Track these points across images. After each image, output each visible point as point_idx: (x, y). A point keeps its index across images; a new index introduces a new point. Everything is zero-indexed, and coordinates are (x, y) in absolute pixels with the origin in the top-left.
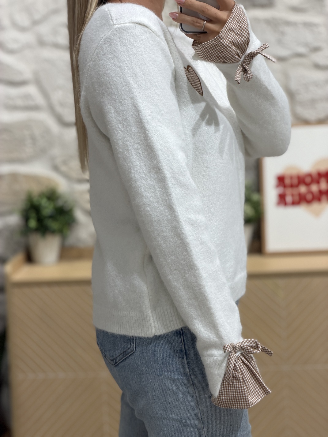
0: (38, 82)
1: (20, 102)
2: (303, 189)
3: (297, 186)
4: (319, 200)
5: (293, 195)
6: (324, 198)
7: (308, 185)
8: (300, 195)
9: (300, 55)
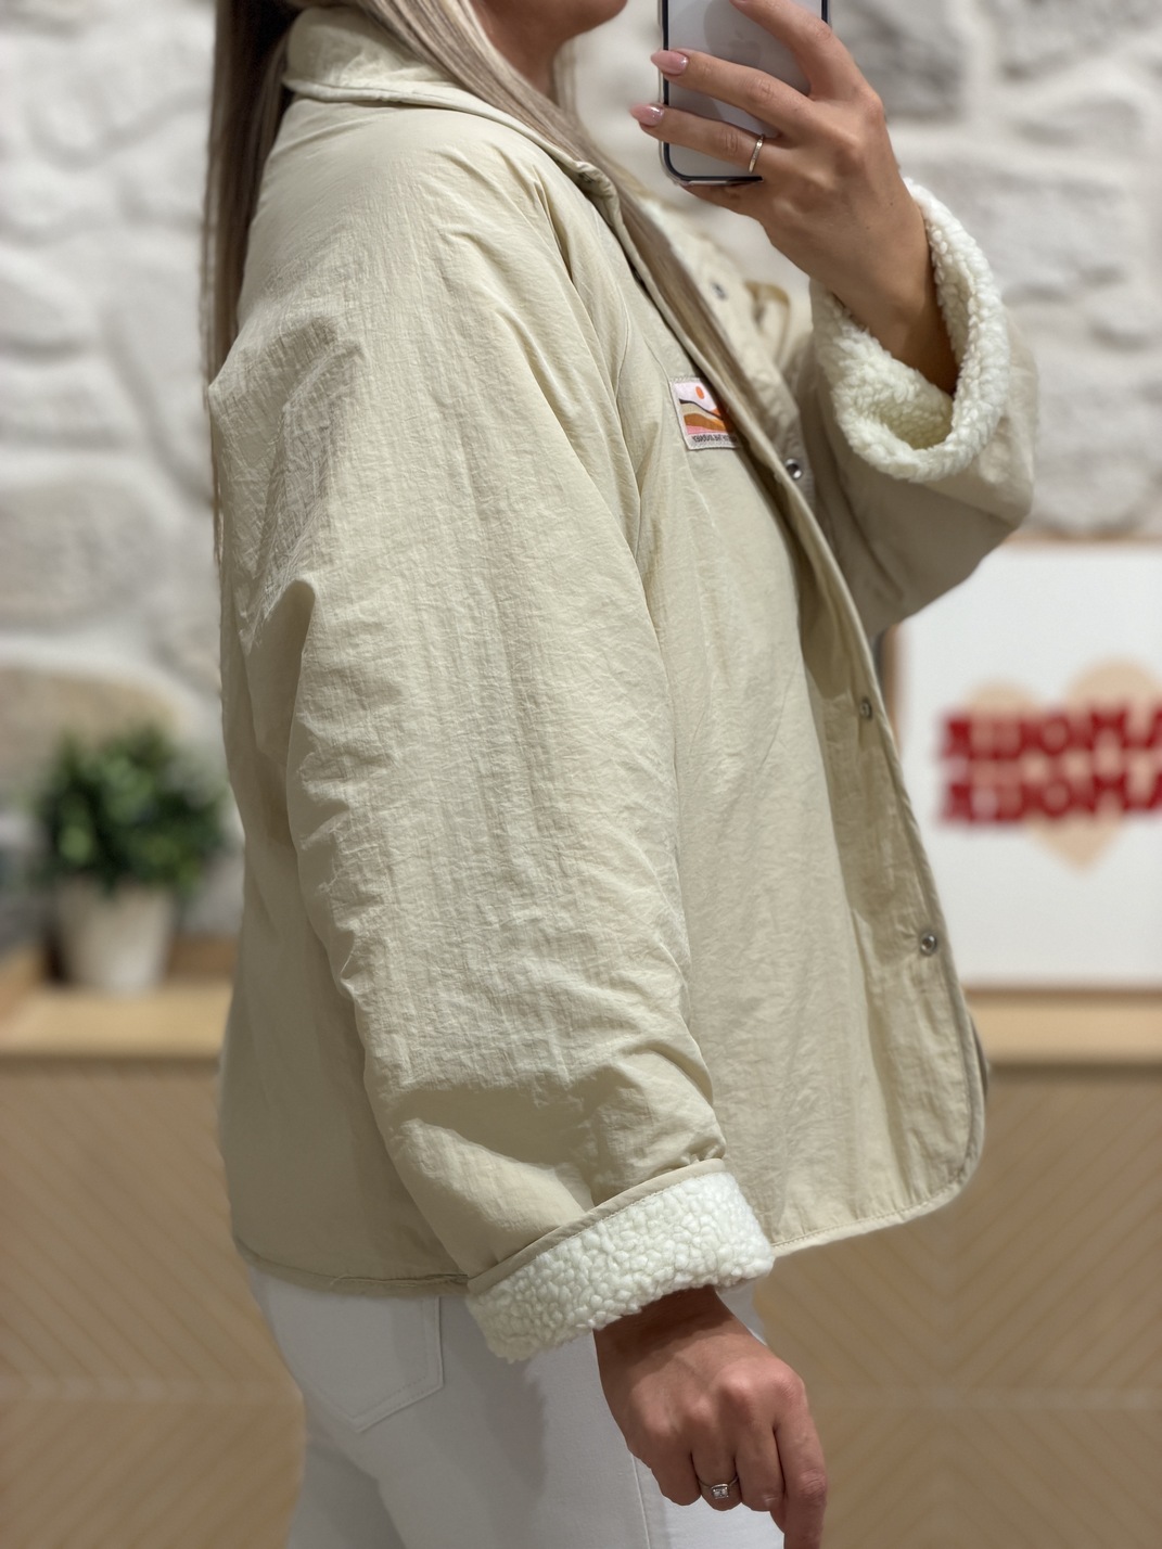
0: (116, 349)
2: (1035, 769)
7: (1053, 753)
9: (1043, 294)
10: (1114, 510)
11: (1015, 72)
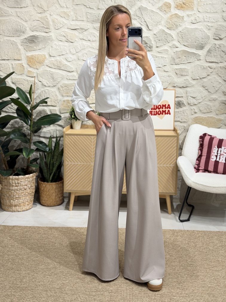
0: (77, 72)
1: (71, 78)
3: (156, 109)
4: (162, 114)
5: (154, 112)
6: (164, 113)
8: (156, 111)
9: (159, 67)
10: (165, 88)
11: (157, 47)
